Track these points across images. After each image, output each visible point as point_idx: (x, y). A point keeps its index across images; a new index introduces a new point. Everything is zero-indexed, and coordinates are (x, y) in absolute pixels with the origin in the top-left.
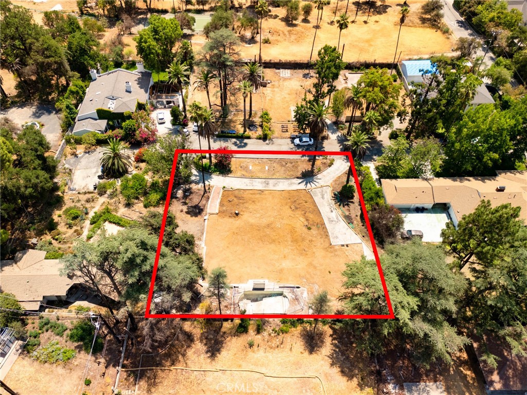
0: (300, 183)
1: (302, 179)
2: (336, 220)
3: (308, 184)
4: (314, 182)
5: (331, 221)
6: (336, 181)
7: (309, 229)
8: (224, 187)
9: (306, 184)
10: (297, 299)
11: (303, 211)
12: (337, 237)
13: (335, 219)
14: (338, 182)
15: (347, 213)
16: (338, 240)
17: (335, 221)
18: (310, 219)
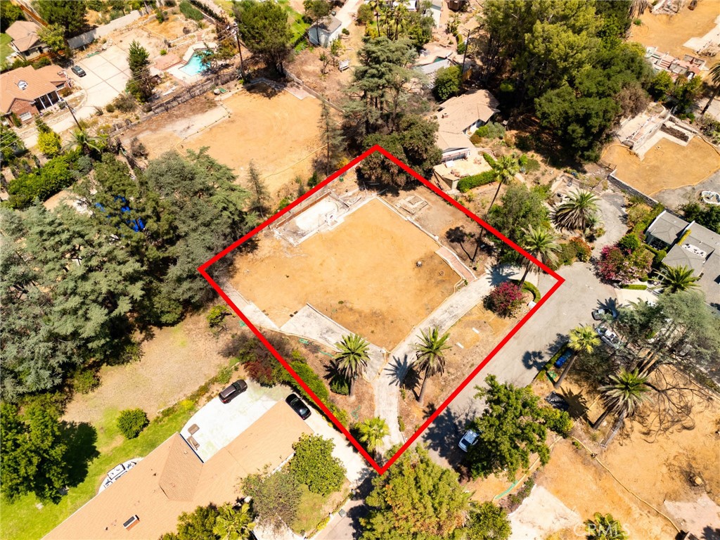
0: (406, 357)
1: (409, 367)
2: (324, 336)
3: (396, 364)
4: (392, 372)
5: (329, 330)
6: (371, 399)
7: (341, 302)
8: (466, 284)
9: (398, 362)
10: (294, 233)
11: (365, 317)
12: (308, 316)
13: (326, 336)
14: (367, 396)
15: (320, 355)
16: (305, 314)
17: (324, 333)
18: (349, 313)
